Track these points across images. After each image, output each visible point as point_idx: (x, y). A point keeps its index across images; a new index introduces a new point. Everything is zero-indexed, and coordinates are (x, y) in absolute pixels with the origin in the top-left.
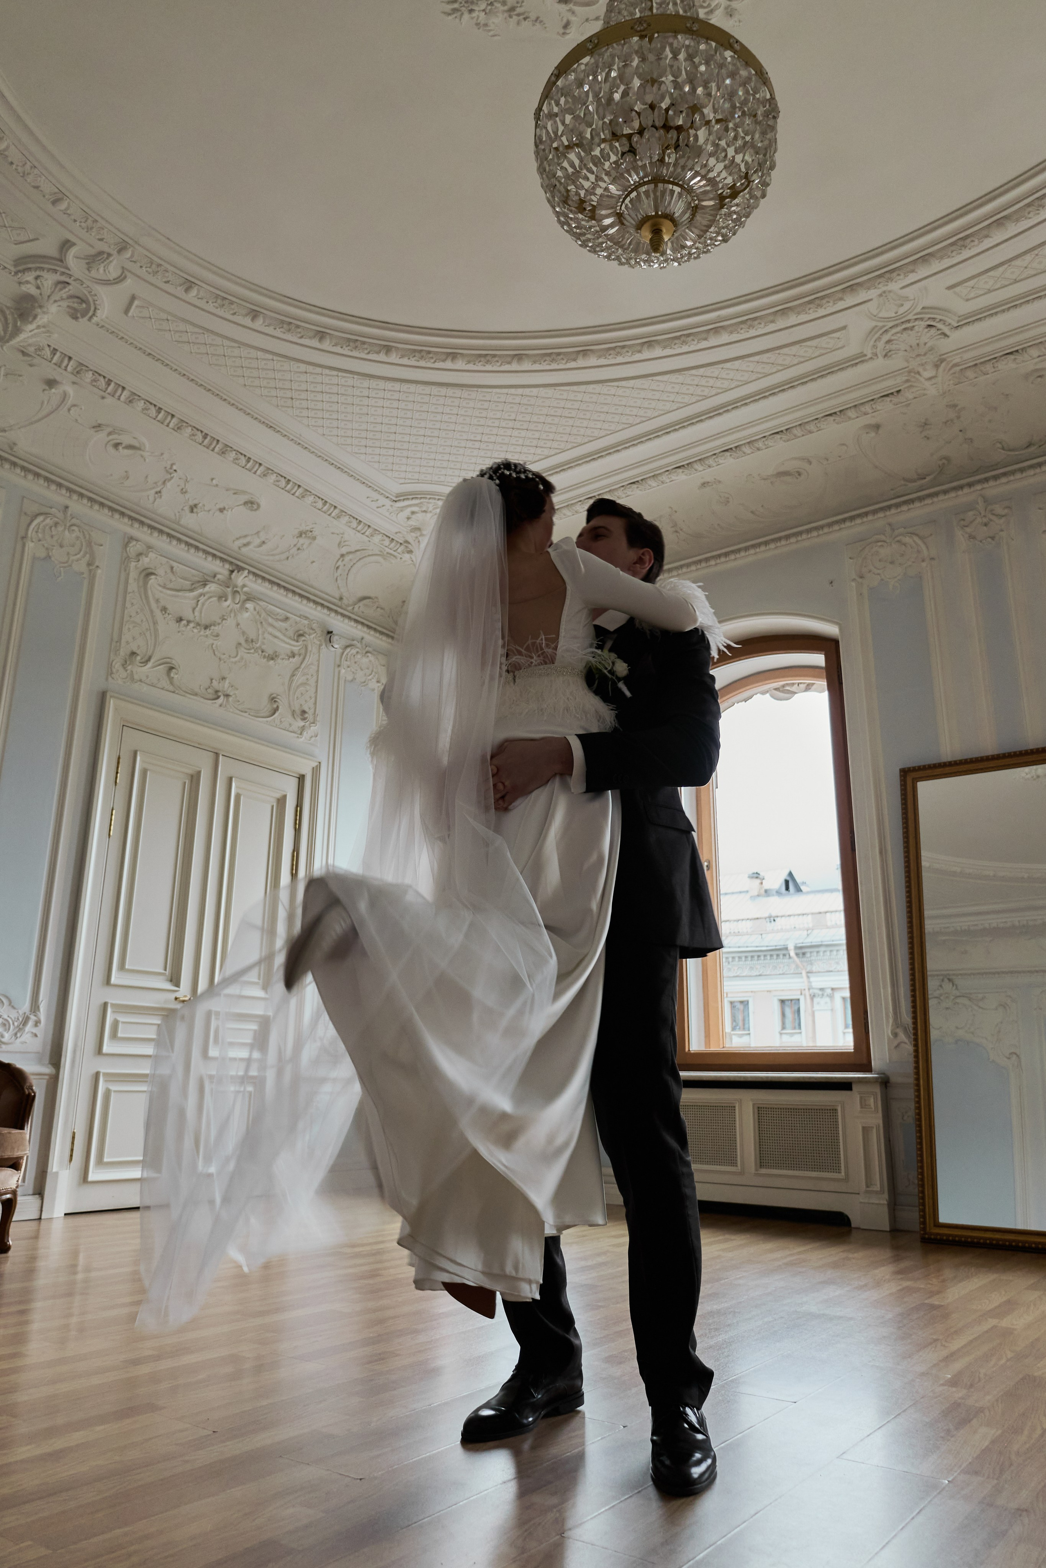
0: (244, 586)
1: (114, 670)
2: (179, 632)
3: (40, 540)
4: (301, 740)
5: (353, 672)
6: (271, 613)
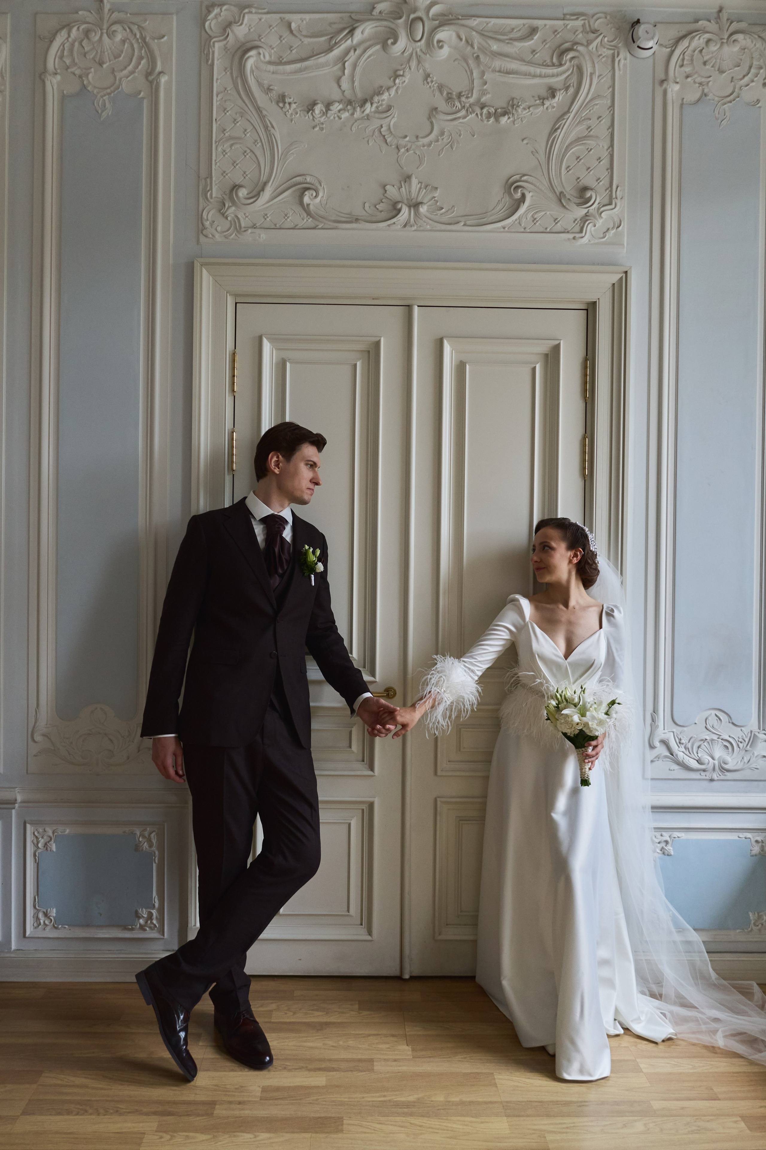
0: (433, 3)
1: (207, 224)
2: (314, 128)
3: (68, 68)
4: (585, 240)
5: (701, 84)
6: (496, 32)
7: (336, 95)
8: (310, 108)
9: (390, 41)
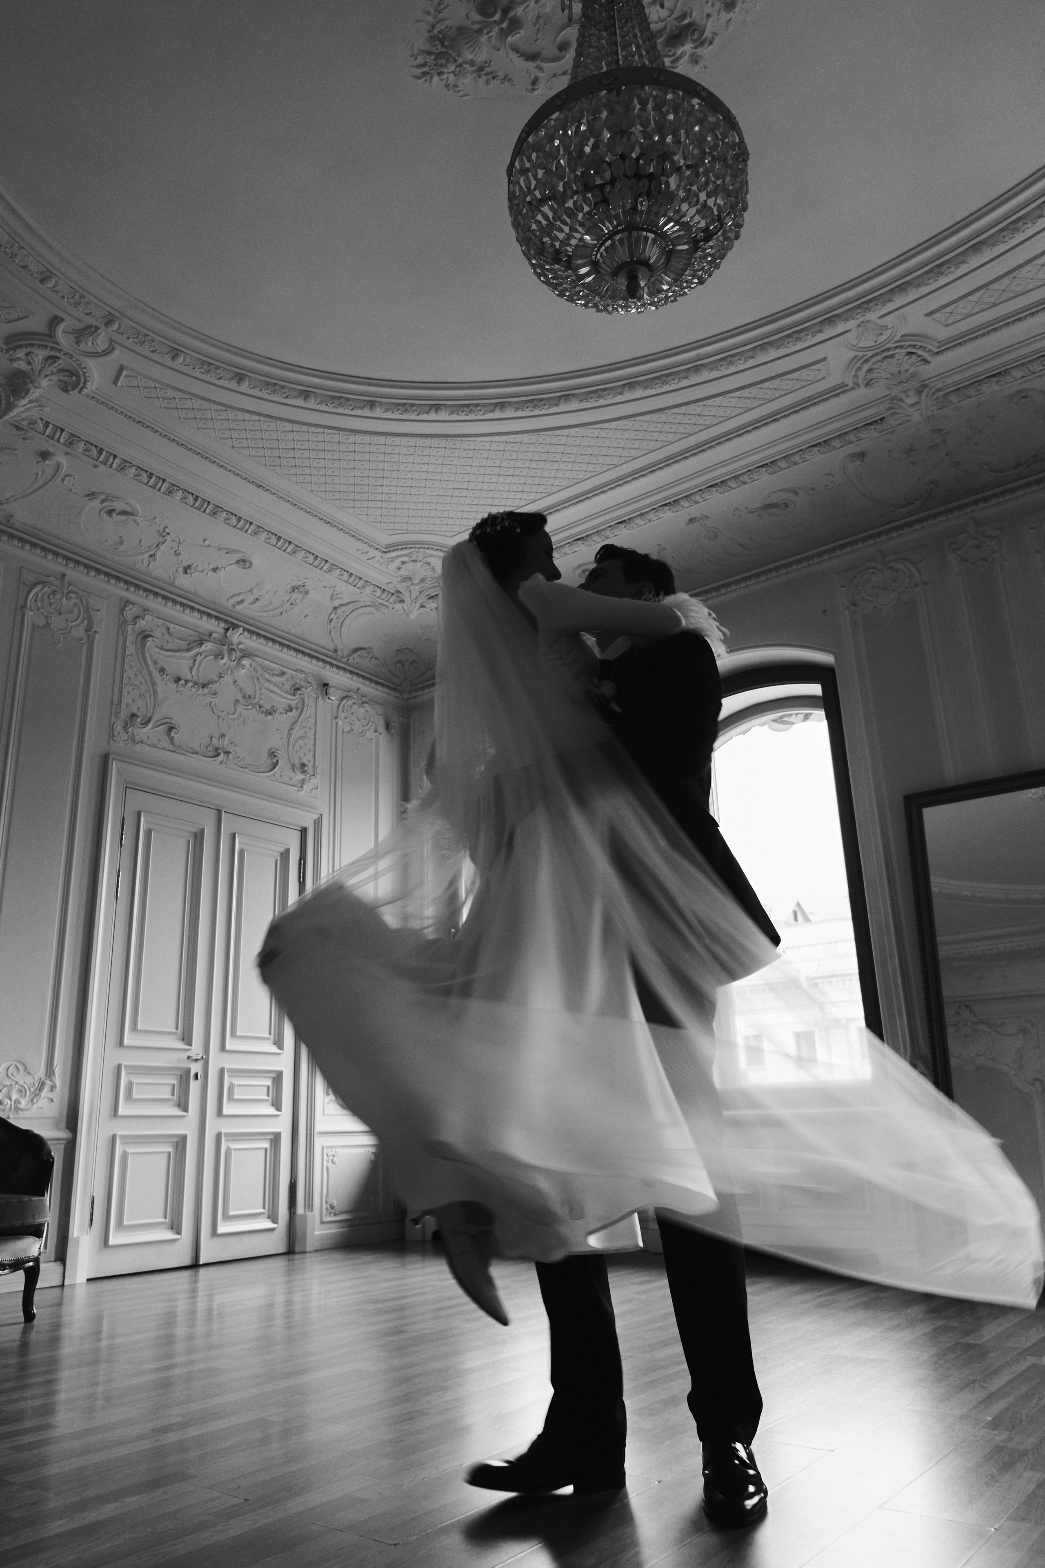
1: (115, 733)
2: (177, 692)
3: (38, 609)
4: (302, 793)
5: (351, 723)
6: (267, 668)
7: (189, 677)
8: (178, 680)
9: (219, 657)
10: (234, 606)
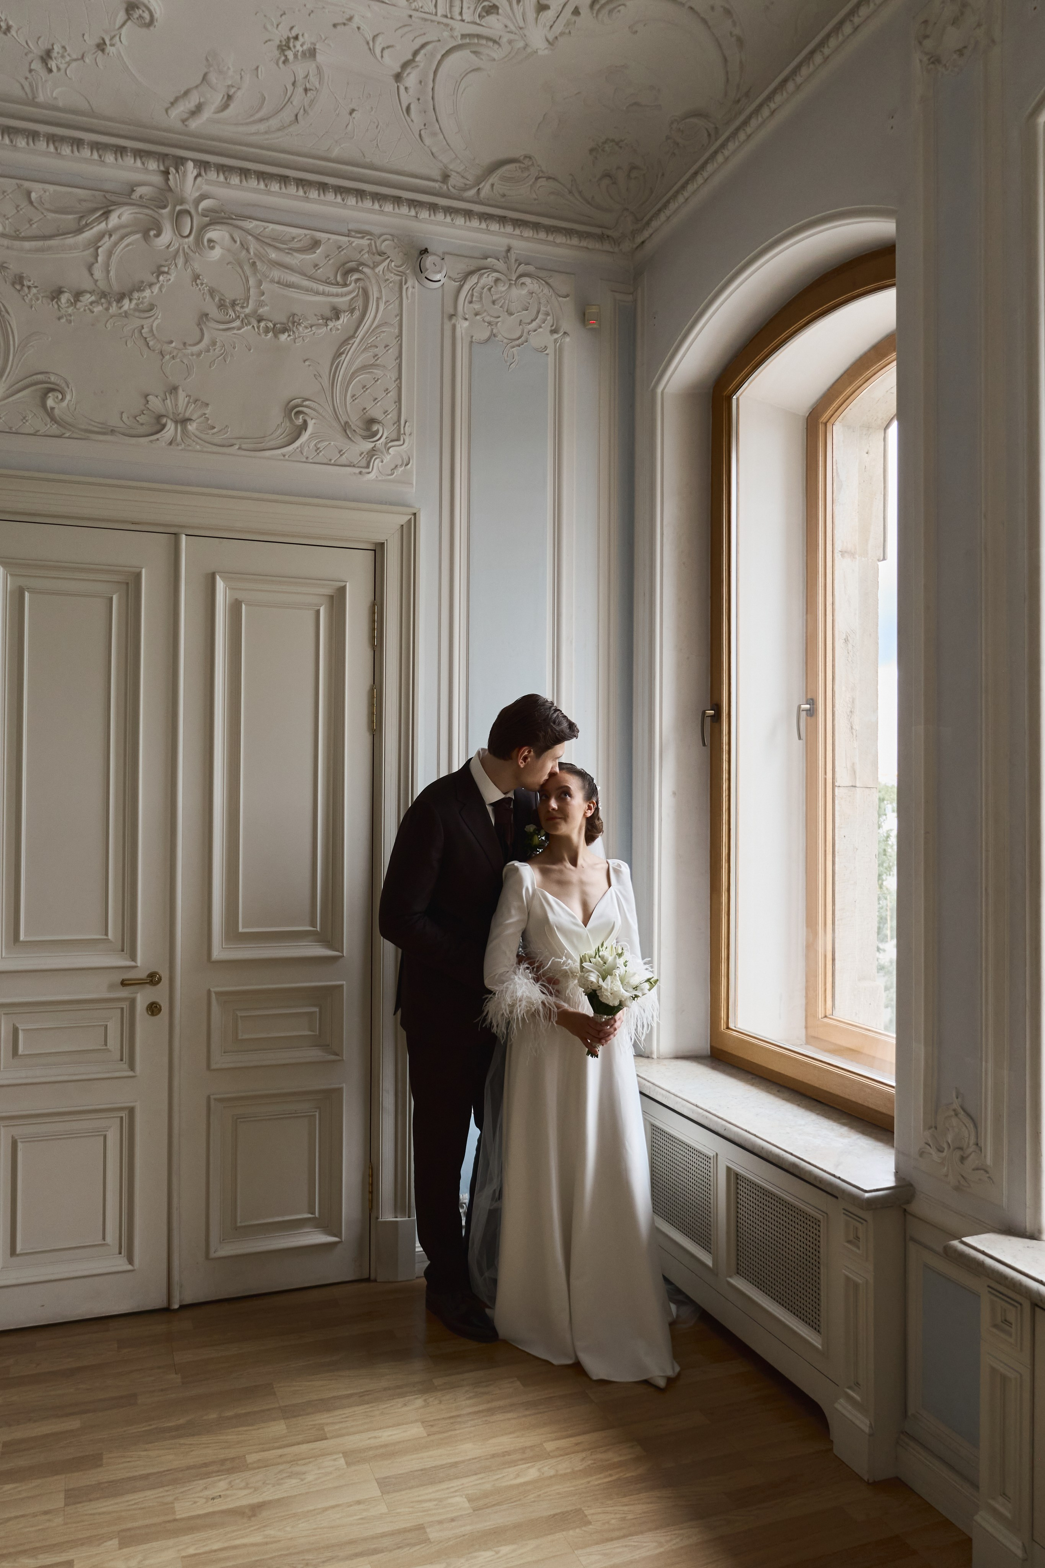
0: (203, 197)
2: (59, 319)
4: (372, 476)
5: (489, 323)
6: (274, 239)
7: (87, 285)
8: (55, 295)
9: (152, 233)
10: (184, 121)
